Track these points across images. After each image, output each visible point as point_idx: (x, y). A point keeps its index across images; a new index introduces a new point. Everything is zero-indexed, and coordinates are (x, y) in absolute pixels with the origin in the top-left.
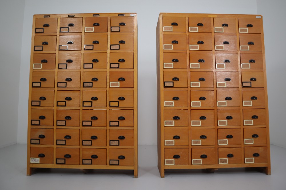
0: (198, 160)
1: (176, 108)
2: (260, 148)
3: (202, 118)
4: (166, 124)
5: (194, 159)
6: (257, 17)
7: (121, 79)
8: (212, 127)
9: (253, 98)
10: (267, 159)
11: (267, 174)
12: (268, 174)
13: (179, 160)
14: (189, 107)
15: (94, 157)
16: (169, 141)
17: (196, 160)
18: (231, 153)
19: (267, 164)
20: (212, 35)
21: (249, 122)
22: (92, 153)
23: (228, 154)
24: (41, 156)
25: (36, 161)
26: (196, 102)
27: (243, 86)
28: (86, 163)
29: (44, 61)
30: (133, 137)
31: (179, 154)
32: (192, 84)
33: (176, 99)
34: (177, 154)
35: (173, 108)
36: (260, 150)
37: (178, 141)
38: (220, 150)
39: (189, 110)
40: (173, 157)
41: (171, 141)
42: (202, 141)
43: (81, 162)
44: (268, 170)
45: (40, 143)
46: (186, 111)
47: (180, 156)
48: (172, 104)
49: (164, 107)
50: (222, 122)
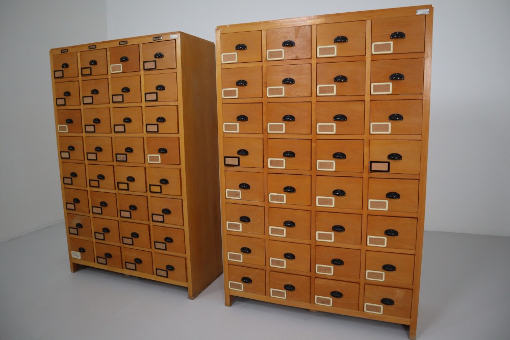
0: (280, 292)
1: (245, 202)
2: (398, 291)
3: (289, 224)
4: (229, 227)
5: (273, 289)
7: (163, 151)
8: (306, 242)
9: (392, 196)
10: (410, 311)
12: (410, 337)
13: (250, 285)
14: (266, 202)
15: (138, 261)
16: (235, 255)
17: (277, 292)
18: (339, 290)
19: (410, 320)
20: (313, 63)
21: (378, 241)
22: (135, 255)
23: (332, 290)
24: (82, 250)
25: (77, 255)
26: (278, 196)
27: (370, 170)
28: (130, 268)
29: (69, 121)
31: (250, 277)
32: (272, 162)
33: (244, 186)
34: (247, 276)
35: (240, 202)
36: (398, 295)
37: (248, 256)
38: (318, 281)
39: (266, 208)
40: (241, 279)
41: (237, 255)
42: (286, 262)
43: (124, 266)
44: (411, 331)
45: (79, 233)
46: (261, 209)
47: (253, 280)
48: (237, 195)
49: (226, 198)
50: (325, 234)
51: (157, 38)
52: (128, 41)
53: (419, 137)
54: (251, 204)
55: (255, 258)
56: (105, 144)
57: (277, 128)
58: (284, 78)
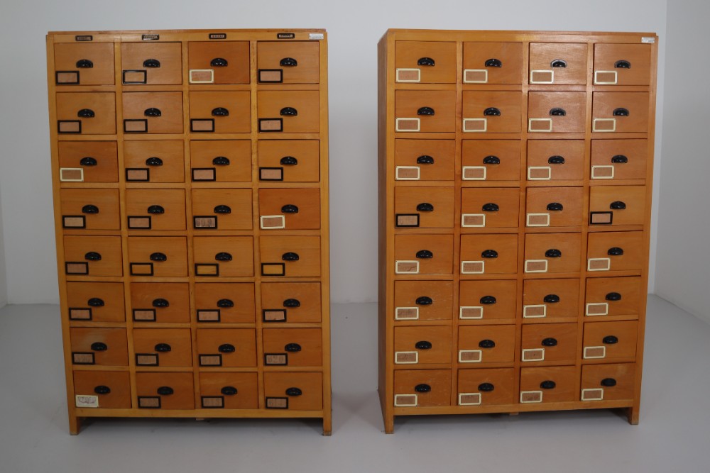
0: (472, 396)
1: (423, 277)
2: (620, 367)
3: (487, 300)
4: (399, 315)
5: (463, 394)
6: (645, 40)
7: (289, 209)
8: (510, 321)
9: (614, 252)
10: (634, 389)
11: (631, 423)
12: (633, 422)
13: (428, 395)
14: (456, 274)
15: (229, 391)
16: (405, 355)
17: (469, 396)
18: (551, 379)
19: (632, 400)
20: (523, 90)
21: (598, 309)
22: (223, 382)
23: (543, 380)
24: (101, 391)
25: (89, 403)
26: (474, 264)
27: (590, 222)
28: (210, 405)
29: (88, 162)
30: (321, 347)
31: (429, 382)
32: (466, 218)
33: (423, 255)
34: (423, 382)
35: (417, 278)
36: (619, 372)
37: (427, 353)
38: (525, 372)
39: (456, 282)
40: (413, 388)
41: (410, 355)
42: (483, 352)
43: (199, 404)
44: (634, 413)
45: (96, 362)
46: (448, 284)
47: (432, 387)
48: (414, 267)
49: (396, 274)
50: (535, 308)
51: (286, 36)
52: (227, 34)
53: (642, 182)
54: (433, 278)
55: (437, 355)
56: (171, 201)
57: (474, 173)
58: (486, 107)
